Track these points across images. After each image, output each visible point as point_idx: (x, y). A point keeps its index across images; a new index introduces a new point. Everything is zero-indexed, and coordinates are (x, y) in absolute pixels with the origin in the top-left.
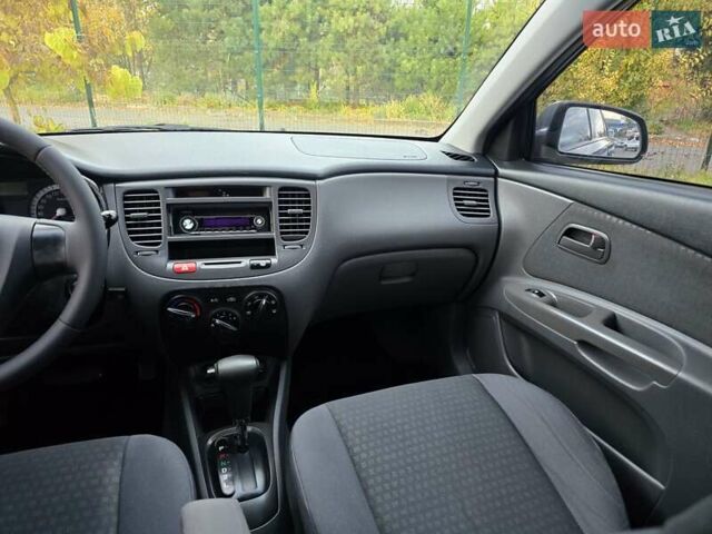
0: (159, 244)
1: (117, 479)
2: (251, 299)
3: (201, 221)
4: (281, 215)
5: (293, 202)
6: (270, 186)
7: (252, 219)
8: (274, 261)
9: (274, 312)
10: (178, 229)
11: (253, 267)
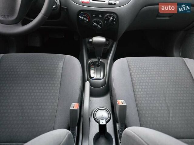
2: (107, 17)
8: (117, 2)
9: (114, 23)
11: (109, 4)
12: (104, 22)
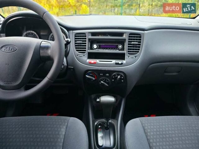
0: (85, 53)
1: (64, 133)
2: (115, 75)
3: (100, 46)
4: (129, 44)
5: (134, 39)
6: (126, 33)
7: (117, 46)
8: (124, 62)
9: (122, 81)
10: (91, 48)
11: (116, 64)
12: (111, 81)
